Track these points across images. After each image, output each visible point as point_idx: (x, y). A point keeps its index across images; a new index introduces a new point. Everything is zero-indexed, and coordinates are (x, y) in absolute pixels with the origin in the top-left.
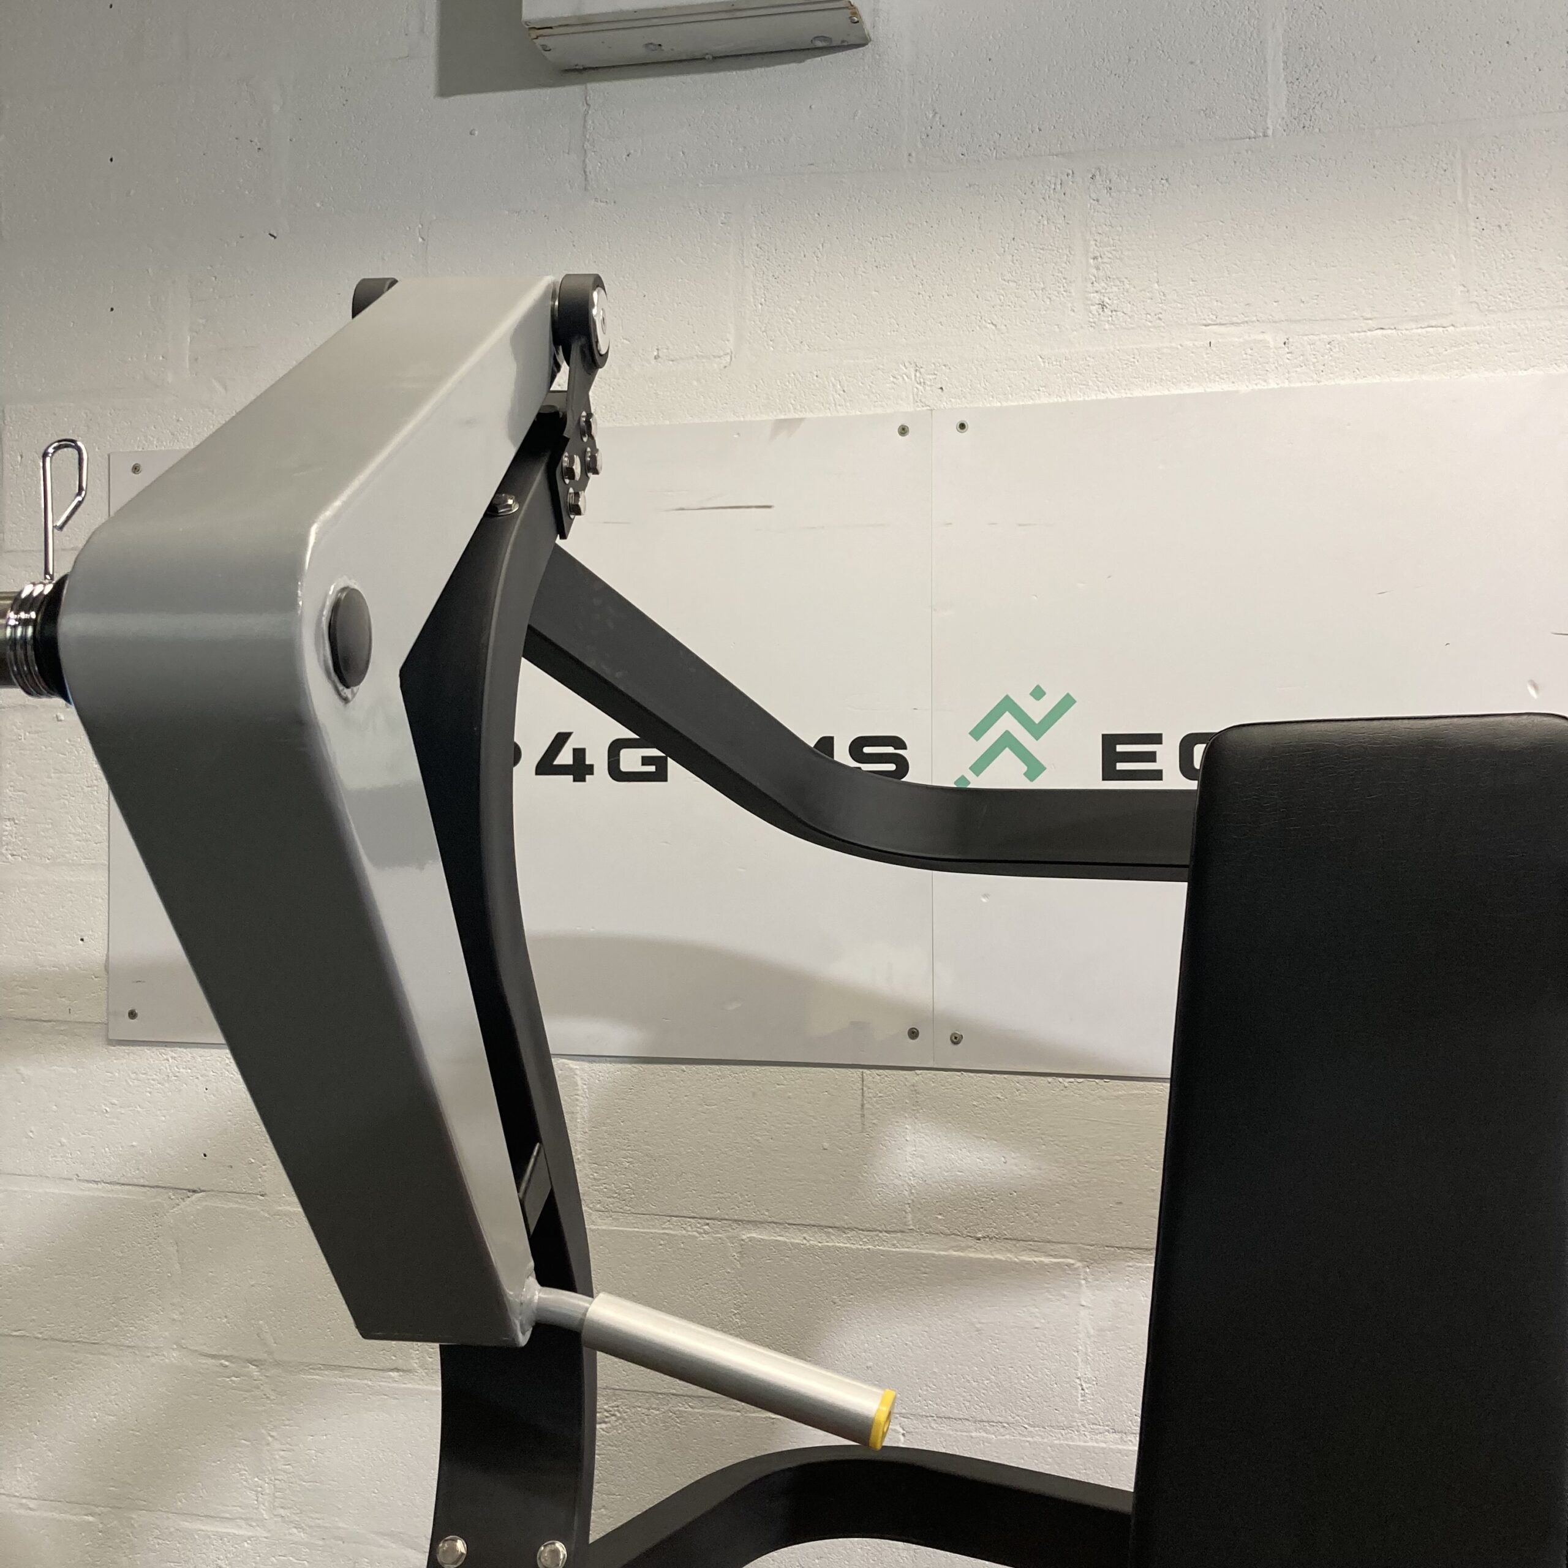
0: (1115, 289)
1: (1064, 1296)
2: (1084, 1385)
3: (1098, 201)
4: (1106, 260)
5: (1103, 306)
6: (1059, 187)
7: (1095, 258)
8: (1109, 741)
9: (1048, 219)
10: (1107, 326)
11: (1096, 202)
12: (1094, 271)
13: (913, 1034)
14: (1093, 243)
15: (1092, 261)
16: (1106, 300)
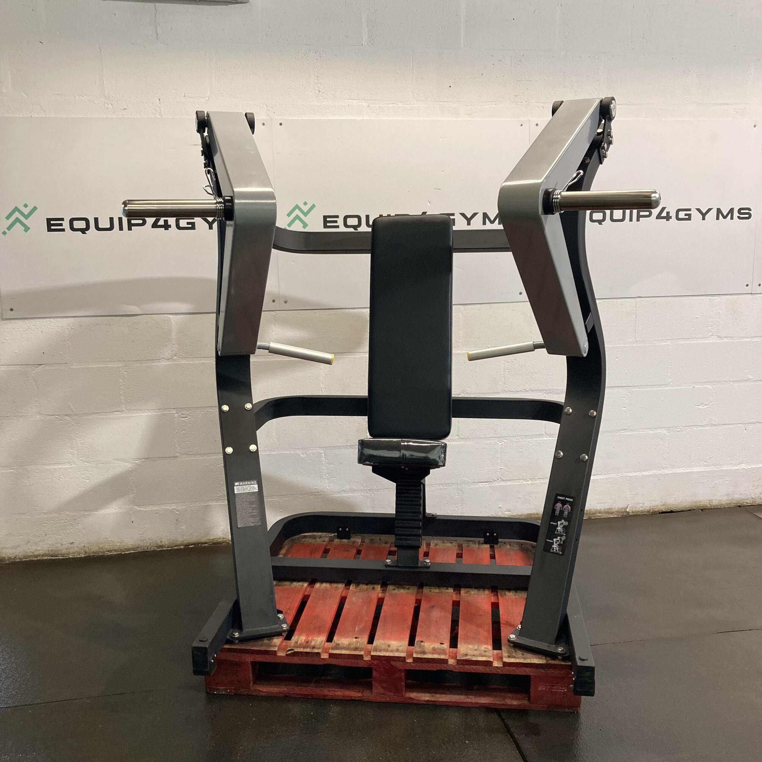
0: (323, 87)
1: (317, 367)
2: (322, 390)
3: (317, 60)
4: (320, 78)
5: (319, 91)
6: (306, 54)
7: (317, 77)
8: (325, 217)
9: (303, 64)
10: (321, 98)
11: (316, 60)
12: (317, 81)
13: (274, 301)
14: (316, 72)
15: (316, 78)
16: (320, 90)
